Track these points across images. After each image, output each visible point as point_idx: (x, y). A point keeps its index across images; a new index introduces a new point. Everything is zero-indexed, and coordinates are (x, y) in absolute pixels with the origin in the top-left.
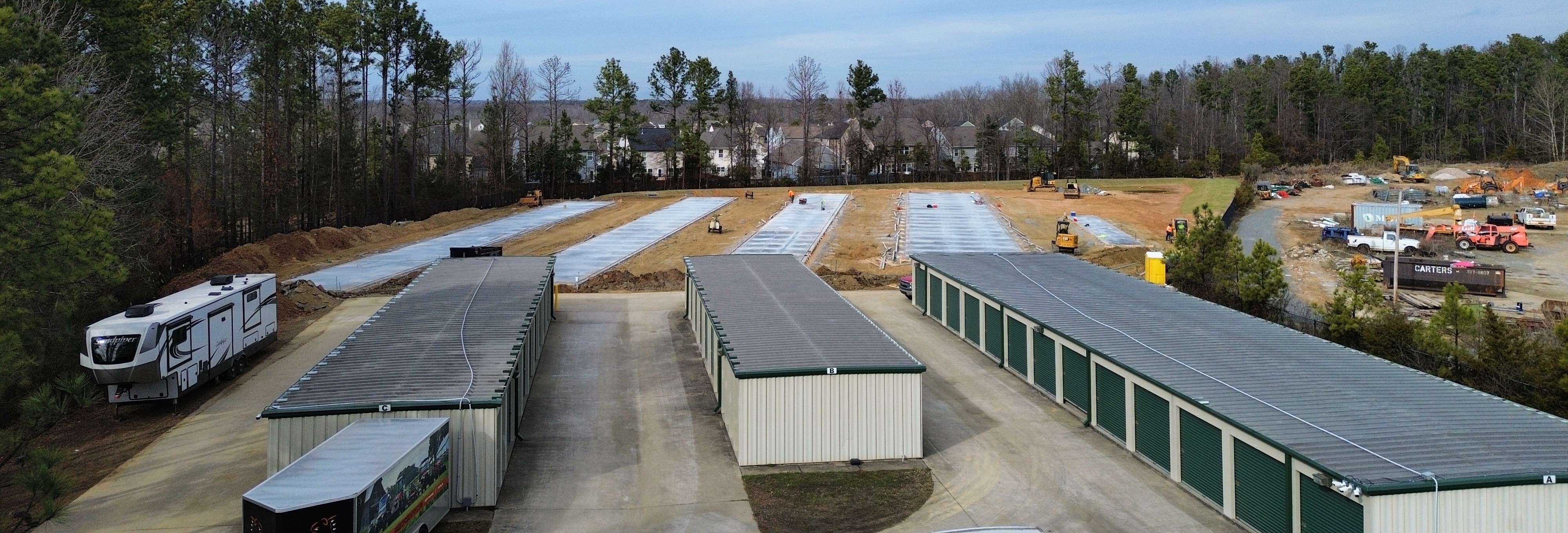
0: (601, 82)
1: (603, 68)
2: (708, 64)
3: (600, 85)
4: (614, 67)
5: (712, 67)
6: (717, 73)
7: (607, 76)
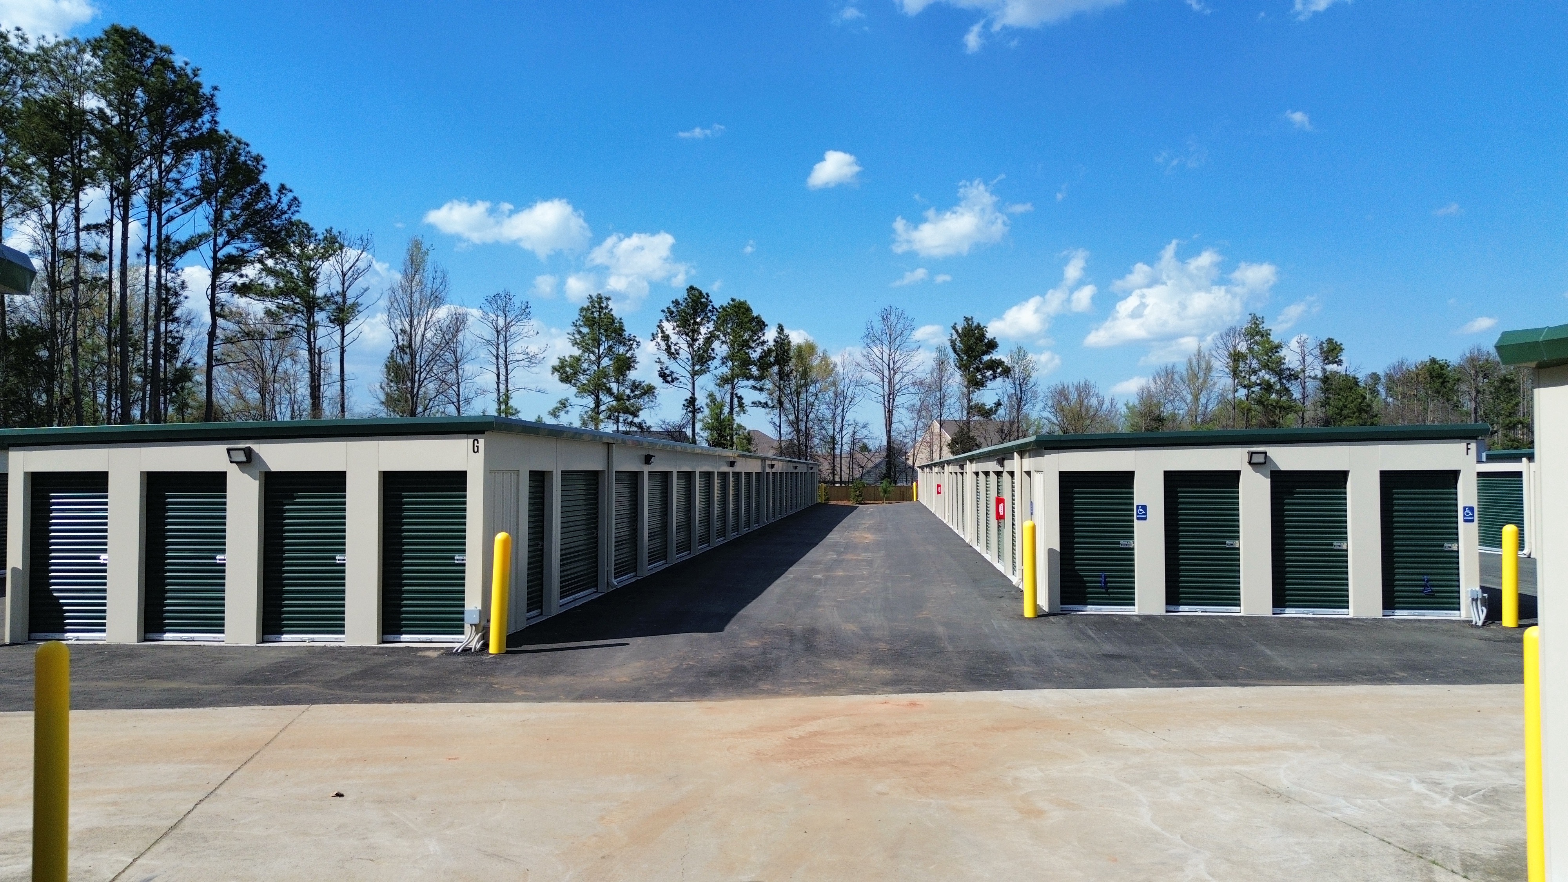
0: (580, 332)
1: (582, 309)
2: (748, 310)
3: (577, 336)
4: (601, 308)
5: (755, 314)
6: (761, 325)
7: (590, 322)
